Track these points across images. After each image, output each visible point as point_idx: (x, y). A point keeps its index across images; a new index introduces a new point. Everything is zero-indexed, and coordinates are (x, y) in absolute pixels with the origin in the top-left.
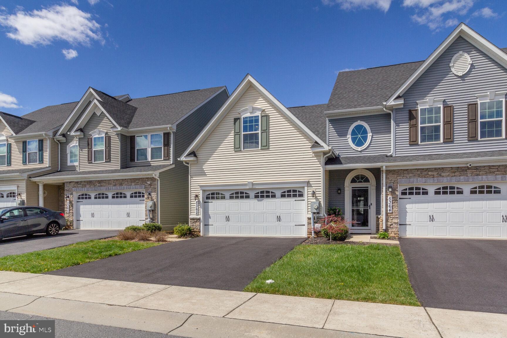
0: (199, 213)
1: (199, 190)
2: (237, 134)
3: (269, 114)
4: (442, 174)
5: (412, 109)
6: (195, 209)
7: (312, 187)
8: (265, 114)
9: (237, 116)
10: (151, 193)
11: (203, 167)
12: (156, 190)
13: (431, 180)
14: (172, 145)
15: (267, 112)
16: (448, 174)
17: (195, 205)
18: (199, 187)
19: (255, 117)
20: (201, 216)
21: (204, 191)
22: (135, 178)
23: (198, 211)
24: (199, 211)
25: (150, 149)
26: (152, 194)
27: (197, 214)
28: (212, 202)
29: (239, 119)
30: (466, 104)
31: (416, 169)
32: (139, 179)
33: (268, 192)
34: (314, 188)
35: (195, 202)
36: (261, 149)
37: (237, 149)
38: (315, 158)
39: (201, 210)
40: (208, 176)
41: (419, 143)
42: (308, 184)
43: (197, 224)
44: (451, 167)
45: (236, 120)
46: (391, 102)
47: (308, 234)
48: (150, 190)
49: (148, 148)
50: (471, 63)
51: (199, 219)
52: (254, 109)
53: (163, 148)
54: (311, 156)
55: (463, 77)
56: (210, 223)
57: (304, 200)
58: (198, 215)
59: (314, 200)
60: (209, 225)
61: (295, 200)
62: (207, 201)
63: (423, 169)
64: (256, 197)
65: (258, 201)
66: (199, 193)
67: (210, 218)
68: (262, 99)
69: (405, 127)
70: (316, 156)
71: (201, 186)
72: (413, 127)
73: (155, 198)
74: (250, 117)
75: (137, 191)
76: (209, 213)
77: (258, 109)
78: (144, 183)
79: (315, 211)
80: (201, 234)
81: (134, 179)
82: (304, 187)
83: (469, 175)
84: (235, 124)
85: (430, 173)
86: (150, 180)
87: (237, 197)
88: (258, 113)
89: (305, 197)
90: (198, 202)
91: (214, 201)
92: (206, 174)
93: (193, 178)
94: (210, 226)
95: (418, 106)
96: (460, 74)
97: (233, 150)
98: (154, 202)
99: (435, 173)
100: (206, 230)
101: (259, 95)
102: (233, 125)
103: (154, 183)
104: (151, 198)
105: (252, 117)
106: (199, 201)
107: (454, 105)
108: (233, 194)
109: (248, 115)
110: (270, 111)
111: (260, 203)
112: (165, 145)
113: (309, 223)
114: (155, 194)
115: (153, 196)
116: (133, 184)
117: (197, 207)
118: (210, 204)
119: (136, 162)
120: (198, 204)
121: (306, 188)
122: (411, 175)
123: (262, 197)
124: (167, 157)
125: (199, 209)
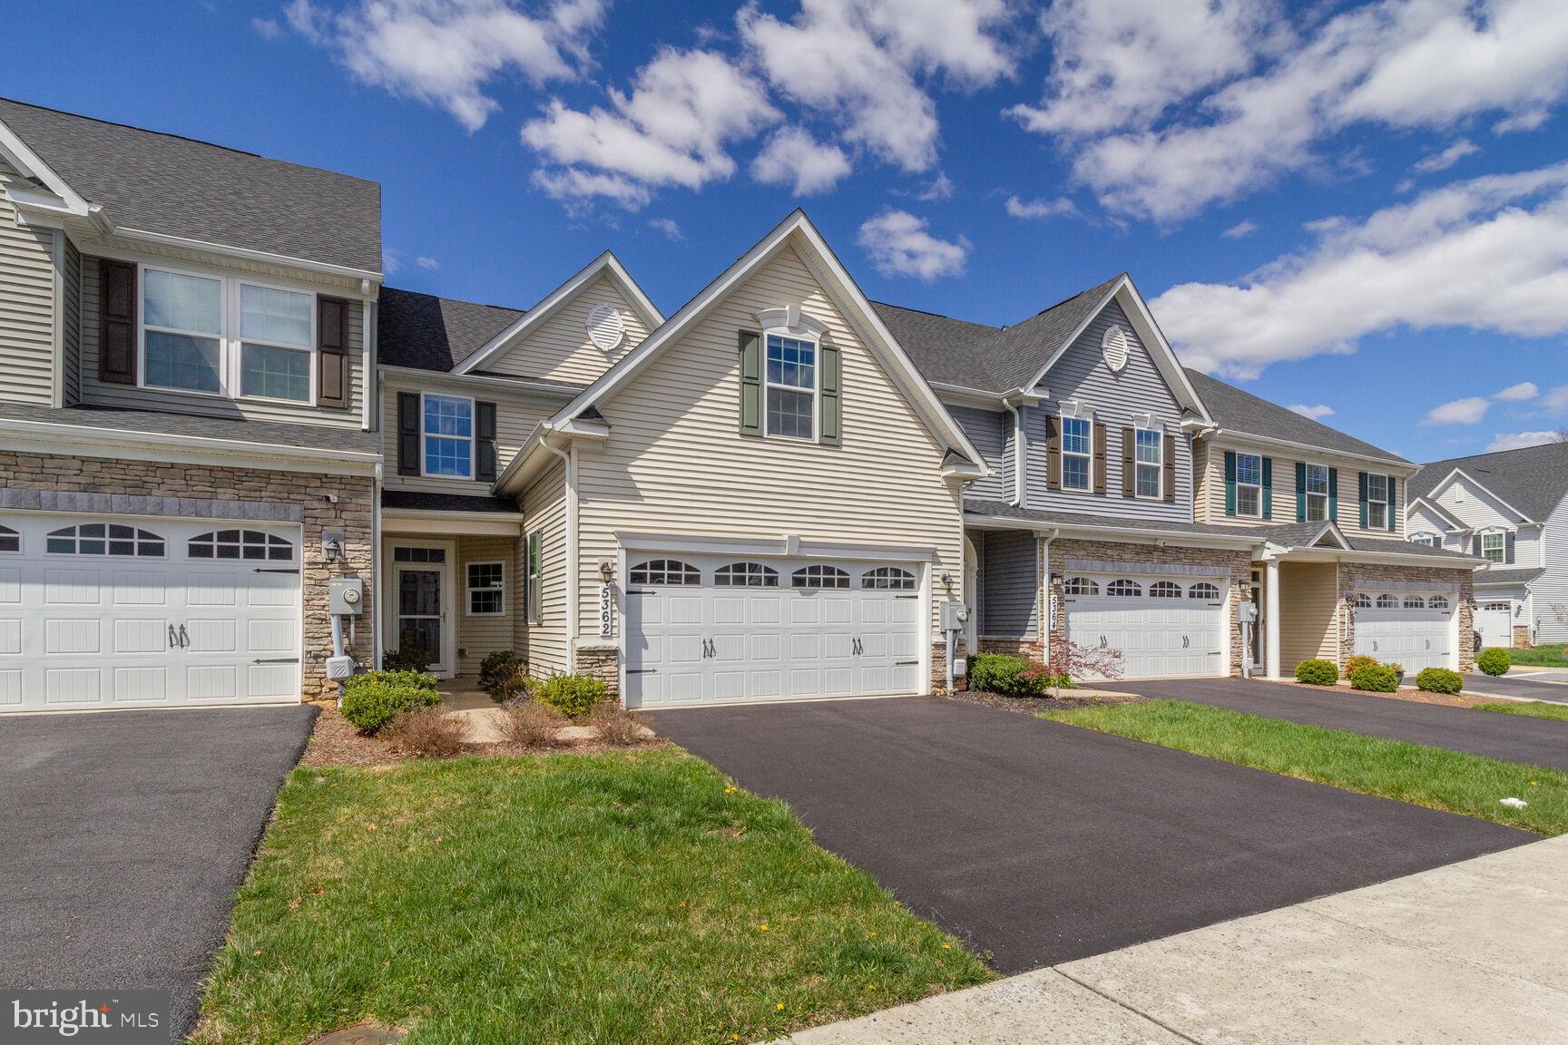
0: (615, 630)
1: (615, 549)
2: (750, 381)
3: (843, 349)
4: (1125, 556)
5: (1052, 415)
6: (600, 615)
7: (940, 563)
8: (829, 344)
9: (751, 326)
10: (342, 544)
11: (630, 470)
12: (367, 530)
13: (1109, 567)
14: (366, 356)
15: (835, 341)
16: (1130, 556)
17: (600, 599)
18: (613, 537)
19: (803, 343)
20: (619, 642)
21: (630, 552)
22: (241, 470)
23: (609, 623)
24: (615, 623)
25: (236, 348)
26: (349, 547)
27: (607, 635)
28: (653, 593)
29: (756, 335)
30: (1121, 426)
31: (1090, 541)
32: (267, 476)
33: (829, 571)
34: (944, 566)
35: (600, 591)
36: (820, 444)
37: (750, 431)
38: (948, 492)
39: (623, 618)
40: (646, 501)
41: (1062, 489)
42: (933, 555)
43: (606, 669)
44: (1135, 544)
45: (746, 337)
46: (1030, 392)
47: (934, 686)
48: (335, 529)
49: (223, 342)
50: (1128, 352)
51: (615, 652)
52: (805, 322)
53: (314, 357)
54: (939, 485)
55: (1117, 375)
56: (645, 666)
57: (916, 597)
58: (611, 637)
59: (946, 599)
60: (640, 671)
61: (897, 597)
62: (635, 587)
63: (1099, 543)
64: (798, 582)
65: (802, 594)
66: (615, 560)
67: (646, 648)
68: (820, 298)
69: (1041, 447)
70: (950, 487)
71: (621, 536)
72: (1053, 451)
73: (363, 566)
74: (787, 341)
75: (242, 525)
76: (645, 632)
77: (815, 325)
78: (299, 497)
79: (959, 626)
80: (623, 705)
81: (232, 470)
82: (920, 565)
83: (1156, 561)
84: (742, 347)
85: (1109, 552)
86: (337, 486)
87: (740, 581)
88: (812, 336)
89: (923, 590)
90: (608, 591)
91: (658, 589)
92: (643, 493)
93: (586, 501)
94: (645, 676)
95: (1060, 411)
96: (1116, 368)
97: (737, 430)
98: (364, 585)
99: (1115, 553)
100: (634, 690)
101: (810, 282)
102: (736, 350)
103: (361, 501)
104: (343, 564)
105: (795, 342)
106: (615, 588)
107: (1107, 424)
108: (726, 569)
109: (783, 332)
110: (842, 337)
111: (806, 600)
112: (324, 348)
113: (937, 658)
114: (366, 548)
115: (349, 555)
116: (226, 494)
117: (609, 610)
118: (645, 598)
119: (141, 391)
120: (609, 598)
121: (928, 567)
122: (1083, 553)
123: (815, 583)
124: (336, 399)
125: (615, 615)
